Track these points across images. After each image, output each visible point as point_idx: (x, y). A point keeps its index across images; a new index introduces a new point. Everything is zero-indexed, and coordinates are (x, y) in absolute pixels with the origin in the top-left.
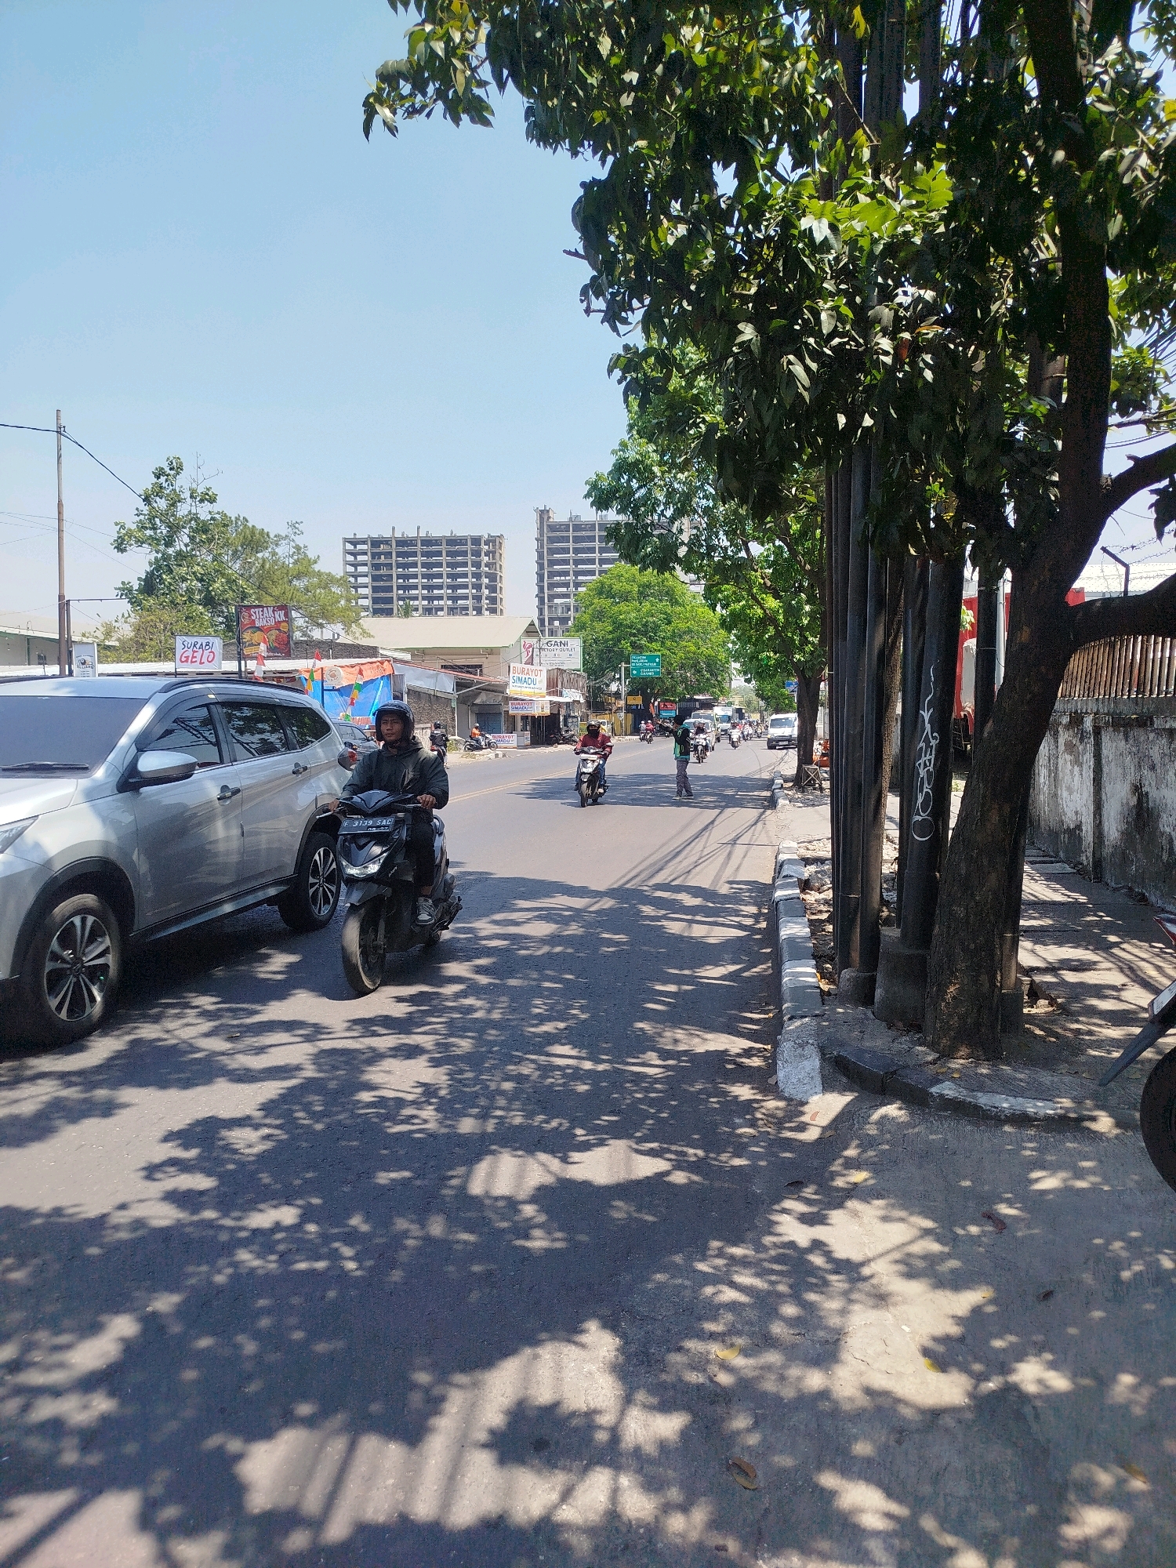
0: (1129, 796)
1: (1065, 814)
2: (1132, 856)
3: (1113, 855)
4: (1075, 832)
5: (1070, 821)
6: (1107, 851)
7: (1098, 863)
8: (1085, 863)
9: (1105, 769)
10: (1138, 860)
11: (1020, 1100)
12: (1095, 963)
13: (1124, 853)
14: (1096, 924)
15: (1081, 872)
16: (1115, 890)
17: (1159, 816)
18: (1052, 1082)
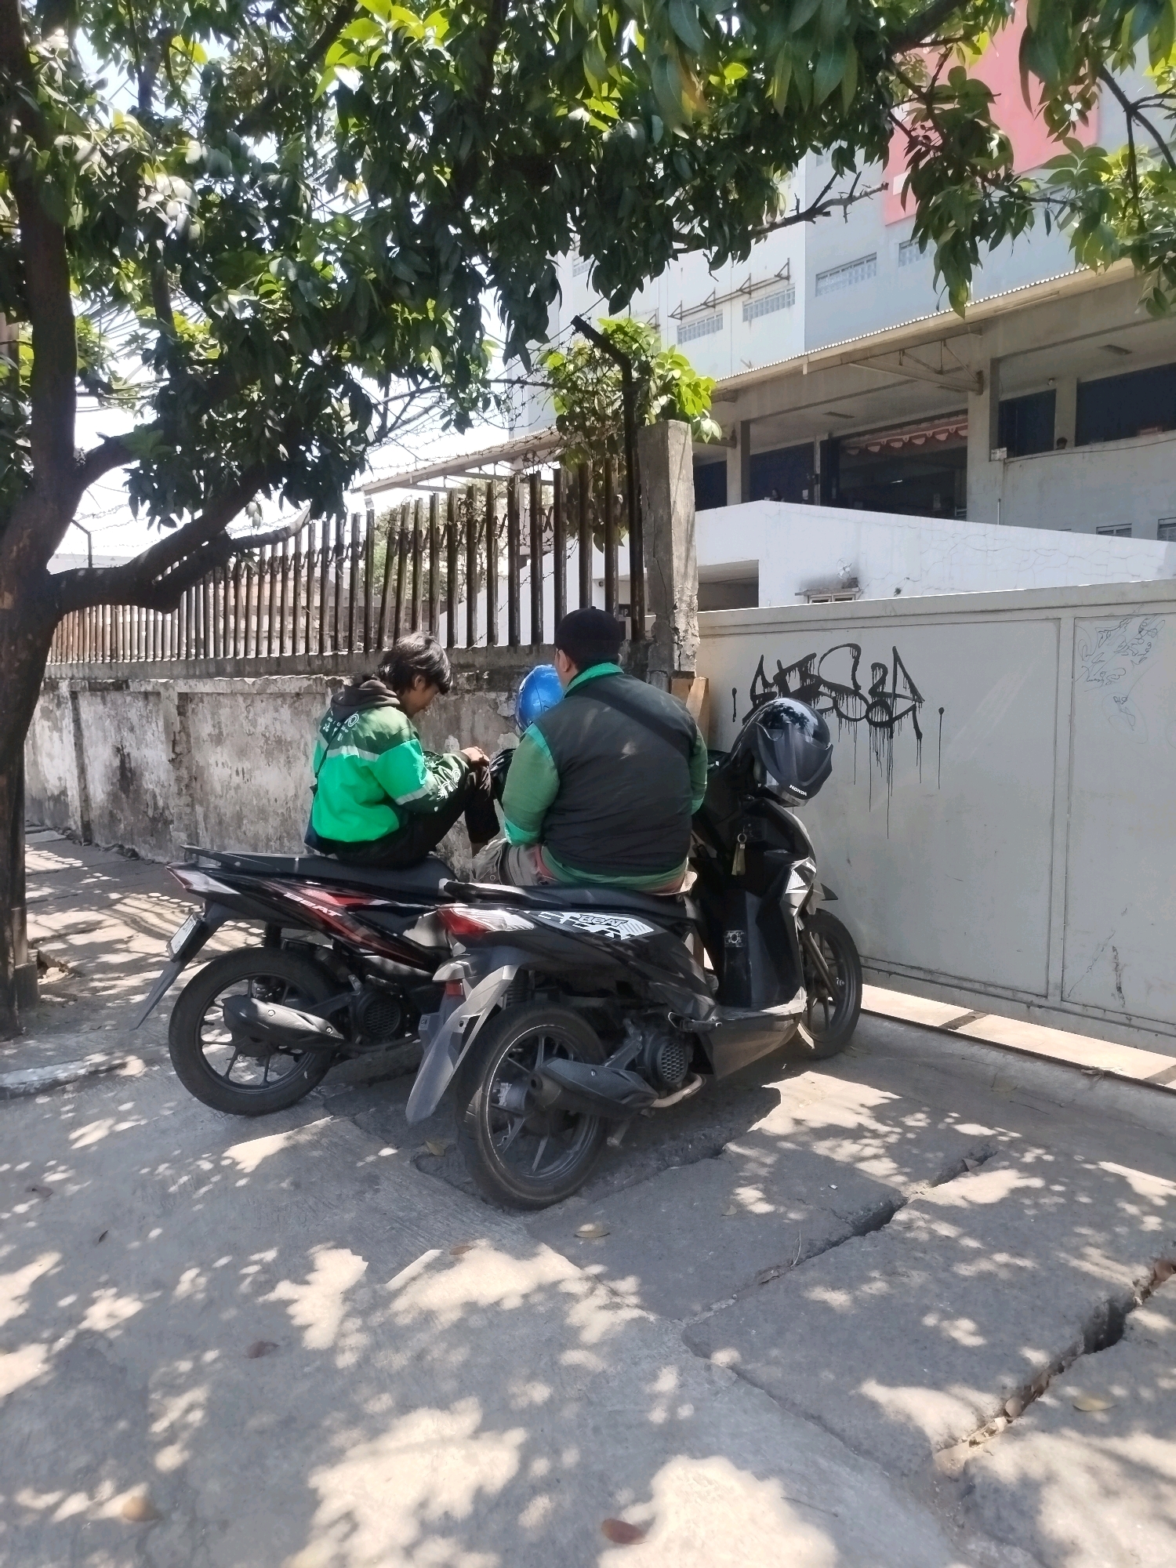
0: (112, 758)
1: (48, 781)
2: (120, 816)
3: (101, 816)
4: (60, 799)
5: (53, 786)
6: (94, 814)
7: (87, 826)
8: (74, 828)
9: (86, 733)
10: (126, 818)
11: (48, 1069)
12: (100, 922)
13: (111, 813)
14: (95, 885)
15: (71, 837)
16: (107, 850)
17: (142, 774)
18: (77, 1043)
